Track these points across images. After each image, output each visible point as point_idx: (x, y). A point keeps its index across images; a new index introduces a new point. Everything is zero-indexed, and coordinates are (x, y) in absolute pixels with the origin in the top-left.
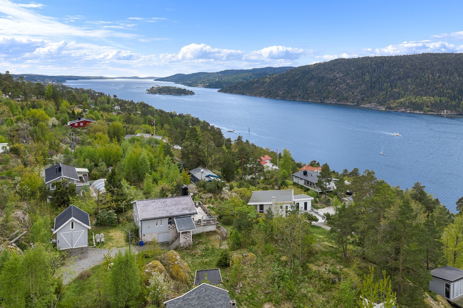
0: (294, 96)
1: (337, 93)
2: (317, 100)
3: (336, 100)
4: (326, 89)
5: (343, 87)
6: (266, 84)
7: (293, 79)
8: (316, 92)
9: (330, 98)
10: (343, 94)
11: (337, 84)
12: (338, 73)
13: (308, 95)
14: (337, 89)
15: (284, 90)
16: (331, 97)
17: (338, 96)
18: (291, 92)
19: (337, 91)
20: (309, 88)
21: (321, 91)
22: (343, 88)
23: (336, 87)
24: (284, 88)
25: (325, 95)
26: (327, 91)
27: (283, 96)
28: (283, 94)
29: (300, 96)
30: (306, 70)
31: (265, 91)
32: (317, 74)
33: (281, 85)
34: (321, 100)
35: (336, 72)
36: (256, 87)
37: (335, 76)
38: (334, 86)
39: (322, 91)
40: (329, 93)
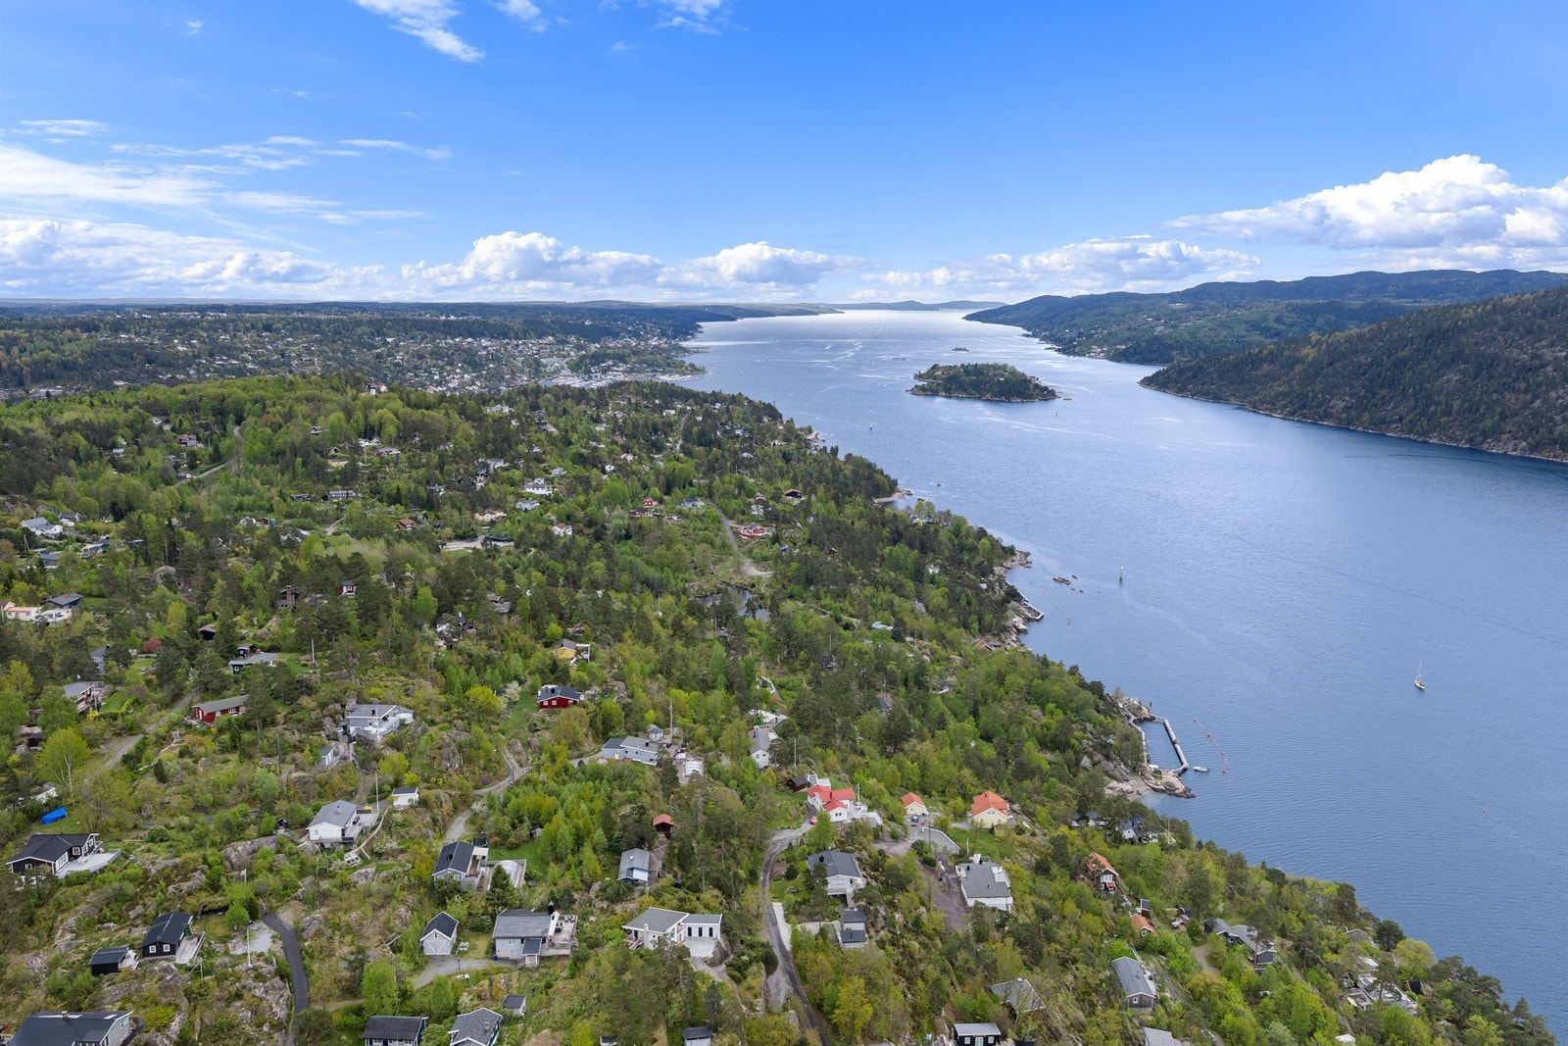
0: (1383, 421)
1: (1534, 418)
2: (1458, 441)
3: (1524, 444)
4: (1497, 402)
5: (1558, 398)
6: (1298, 368)
7: (1389, 357)
8: (1459, 413)
9: (1505, 436)
10: (1556, 425)
11: (1539, 385)
12: (1552, 344)
13: (1429, 420)
14: (1538, 403)
15: (1351, 396)
16: (1510, 432)
17: (1534, 429)
18: (1375, 406)
19: (1535, 414)
20: (1439, 393)
21: (1478, 409)
22: (1560, 401)
23: (1535, 397)
24: (1352, 387)
25: (1488, 423)
26: (1499, 409)
27: (1344, 415)
28: (1348, 408)
29: (1401, 420)
30: (1440, 328)
31: (1289, 393)
32: (1477, 344)
33: (1343, 377)
34: (1471, 440)
35: (1544, 343)
36: (1266, 375)
37: (1538, 357)
38: (1526, 392)
39: (1482, 410)
40: (1503, 418)
